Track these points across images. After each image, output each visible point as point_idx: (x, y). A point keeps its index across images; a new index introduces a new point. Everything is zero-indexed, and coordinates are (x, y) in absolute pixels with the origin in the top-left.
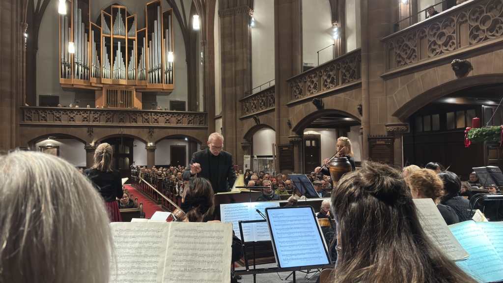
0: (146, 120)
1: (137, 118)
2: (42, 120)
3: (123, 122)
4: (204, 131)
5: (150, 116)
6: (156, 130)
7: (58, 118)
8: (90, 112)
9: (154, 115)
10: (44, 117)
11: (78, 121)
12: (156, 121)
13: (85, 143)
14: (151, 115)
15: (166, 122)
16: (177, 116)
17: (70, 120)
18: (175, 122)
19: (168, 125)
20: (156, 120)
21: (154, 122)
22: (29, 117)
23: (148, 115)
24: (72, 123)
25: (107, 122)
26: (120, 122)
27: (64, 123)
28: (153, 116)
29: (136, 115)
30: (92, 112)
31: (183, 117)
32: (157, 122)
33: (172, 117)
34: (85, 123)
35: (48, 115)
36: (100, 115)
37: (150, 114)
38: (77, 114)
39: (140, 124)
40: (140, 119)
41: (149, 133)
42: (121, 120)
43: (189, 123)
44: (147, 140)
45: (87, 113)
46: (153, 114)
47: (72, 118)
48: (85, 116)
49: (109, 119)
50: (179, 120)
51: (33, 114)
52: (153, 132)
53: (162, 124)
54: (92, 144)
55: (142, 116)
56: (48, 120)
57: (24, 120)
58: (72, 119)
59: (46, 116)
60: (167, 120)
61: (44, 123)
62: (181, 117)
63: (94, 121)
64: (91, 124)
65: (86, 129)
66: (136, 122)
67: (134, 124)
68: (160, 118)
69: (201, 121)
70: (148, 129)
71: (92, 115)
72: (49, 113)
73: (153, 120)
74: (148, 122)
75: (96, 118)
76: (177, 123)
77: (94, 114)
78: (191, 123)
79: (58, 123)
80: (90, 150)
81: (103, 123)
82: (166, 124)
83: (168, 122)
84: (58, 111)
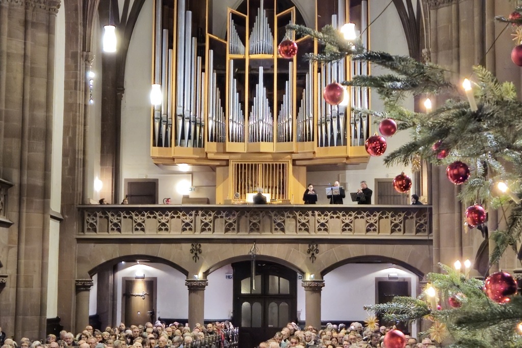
0: (303, 225)
1: (284, 222)
2: (113, 229)
3: (258, 230)
4: (426, 247)
5: (311, 218)
6: (323, 247)
7: (140, 225)
8: (197, 212)
9: (319, 215)
10: (116, 225)
11: (176, 230)
12: (323, 227)
13: (186, 273)
14: (313, 215)
15: (344, 230)
16: (368, 216)
17: (160, 230)
18: (365, 230)
19: (347, 235)
20: (323, 225)
21: (320, 230)
22: (92, 225)
23: (308, 215)
24: (164, 235)
25: (227, 230)
26: (252, 230)
27: (150, 233)
28: (317, 217)
29: (283, 215)
30: (200, 213)
31: (380, 218)
32: (326, 230)
33: (356, 218)
34: (188, 235)
35: (123, 220)
36: (215, 218)
37: (310, 213)
38: (173, 217)
39: (290, 233)
40: (290, 224)
41: (309, 252)
42: (254, 228)
43: (393, 231)
44: (305, 269)
45: (191, 215)
46: (316, 213)
47: (164, 225)
48: (188, 221)
49: (230, 225)
50: (371, 225)
51: (98, 218)
52: (317, 251)
53: (336, 234)
54: (199, 276)
55: (295, 217)
56: (122, 230)
57: (83, 231)
58: (163, 227)
59: (120, 222)
60: (347, 225)
61: (115, 235)
62: (377, 218)
63: (203, 230)
64: (198, 235)
65: (188, 247)
66: (283, 230)
67: (278, 235)
68: (331, 221)
69: (421, 226)
70: (308, 245)
71: (199, 218)
72: (125, 217)
73: (318, 225)
74: (307, 230)
75: (206, 225)
76: (368, 231)
77: (203, 215)
78: (400, 230)
79: (139, 235)
80: (195, 288)
81: (219, 234)
82: (343, 233)
83: (347, 228)
84: (140, 213)
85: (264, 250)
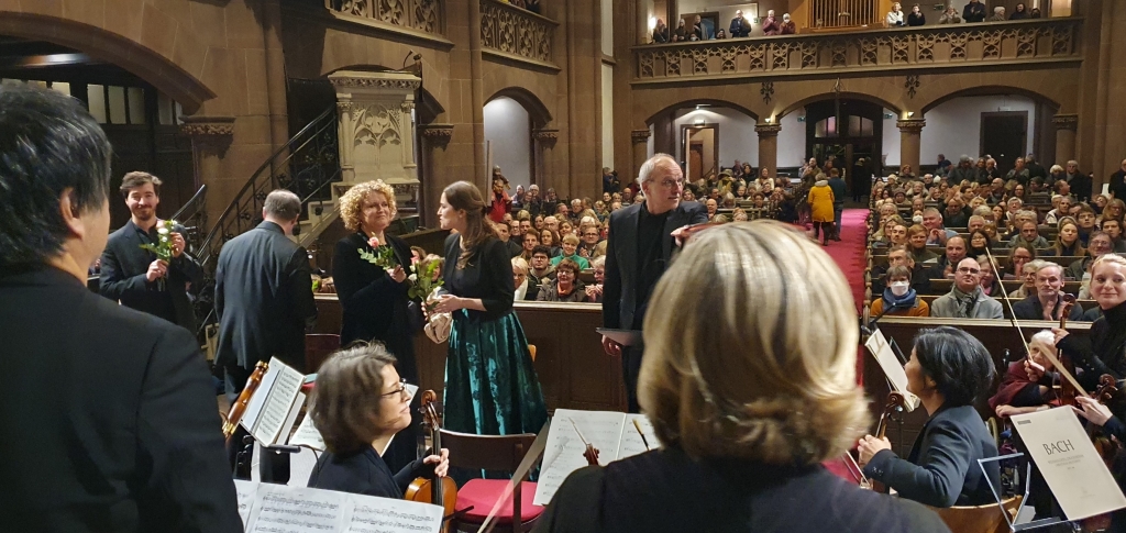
0: (901, 52)
1: (876, 50)
2: (670, 72)
3: (843, 62)
5: (910, 43)
6: (925, 79)
7: (701, 64)
8: (768, 45)
9: (922, 39)
10: (674, 66)
11: (743, 68)
12: (927, 53)
13: (756, 117)
14: (914, 40)
15: (953, 56)
16: (986, 36)
17: (725, 68)
18: (981, 53)
19: (959, 62)
20: (926, 51)
21: (922, 57)
22: (647, 68)
23: (906, 40)
24: (730, 74)
25: (804, 65)
26: (835, 63)
27: (713, 74)
28: (919, 42)
29: (875, 43)
30: (772, 46)
31: (1003, 38)
32: (930, 57)
33: (970, 39)
34: (758, 72)
35: (682, 60)
36: (790, 50)
37: (910, 37)
38: (739, 53)
39: (884, 64)
40: (884, 52)
41: (907, 86)
42: (839, 60)
43: (1019, 53)
44: (901, 106)
45: (761, 49)
46: (918, 36)
47: (729, 62)
48: (757, 56)
49: (809, 58)
50: (991, 47)
51: (654, 60)
52: (917, 84)
53: (945, 62)
54: (771, 119)
55: (890, 44)
56: (681, 72)
57: (638, 76)
58: (728, 65)
59: (679, 62)
60: (958, 49)
61: (674, 78)
62: (999, 38)
63: (775, 66)
64: (770, 72)
65: (758, 86)
66: (874, 61)
67: (869, 67)
68: (937, 45)
69: (1061, 44)
70: (905, 77)
71: (771, 52)
72: (684, 57)
73: (919, 51)
74: (906, 59)
75: (780, 59)
76: (986, 55)
77: (775, 48)
78: (1029, 52)
79: (701, 76)
80: (768, 135)
81: (795, 70)
82: (953, 60)
83: (958, 53)
84: (701, 50)
85: (849, 86)
